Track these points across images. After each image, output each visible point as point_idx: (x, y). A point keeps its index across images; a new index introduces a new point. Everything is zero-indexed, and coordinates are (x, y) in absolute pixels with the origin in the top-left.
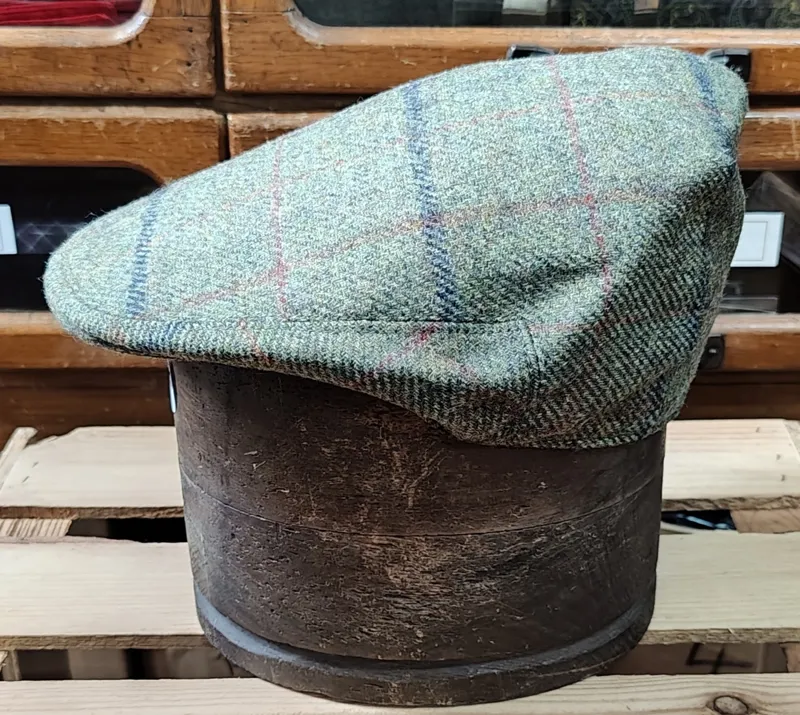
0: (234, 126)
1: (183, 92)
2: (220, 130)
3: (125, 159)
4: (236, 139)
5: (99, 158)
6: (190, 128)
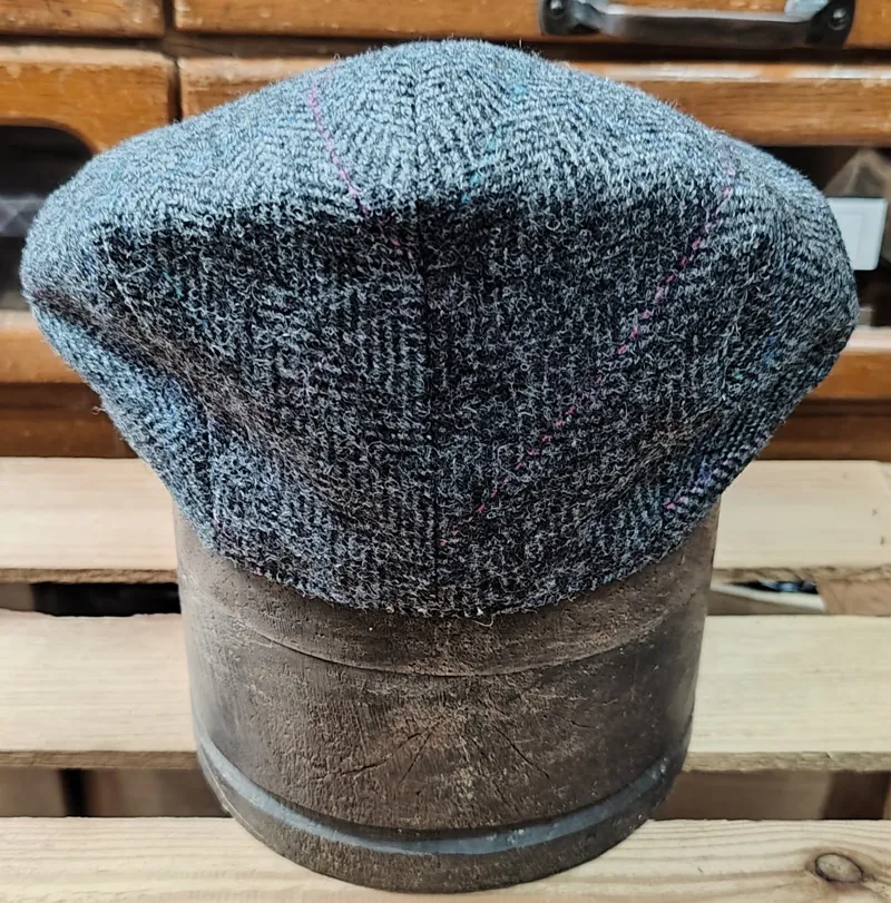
0: (188, 75)
1: (121, 29)
2: (170, 81)
3: (46, 117)
4: (190, 93)
6: (132, 78)
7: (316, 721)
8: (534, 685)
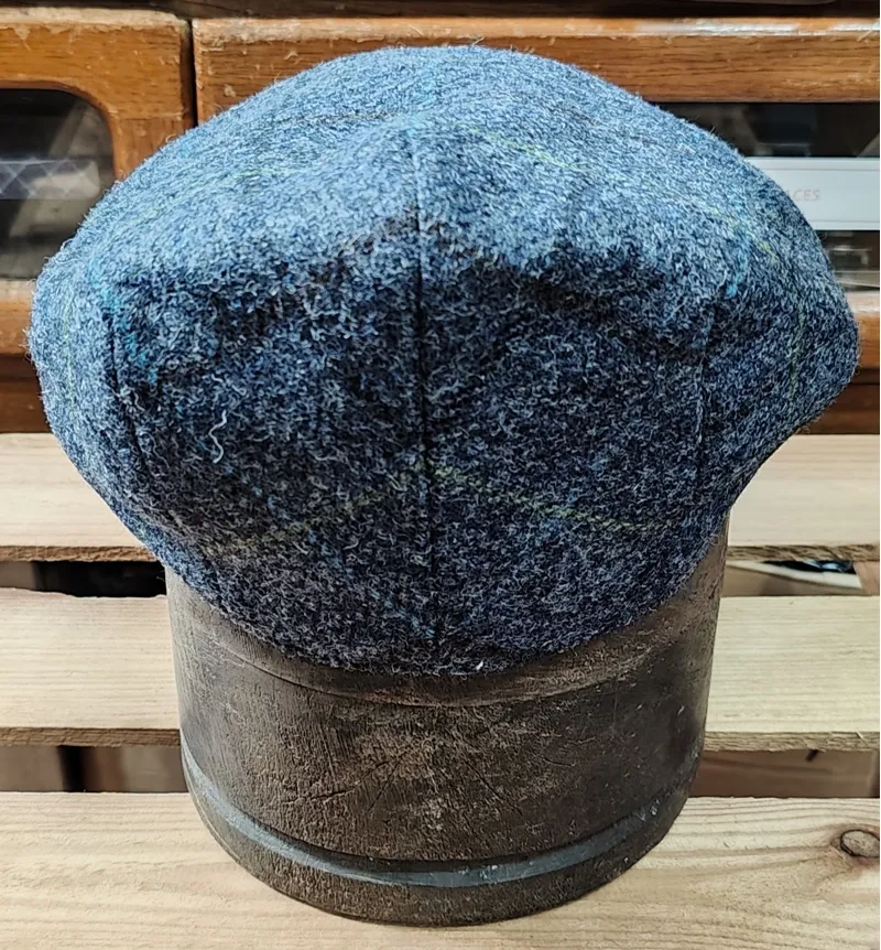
0: (202, 35)
2: (182, 41)
3: (55, 79)
4: (203, 52)
5: (21, 77)
6: (142, 38)
7: (287, 743)
8: (503, 720)
